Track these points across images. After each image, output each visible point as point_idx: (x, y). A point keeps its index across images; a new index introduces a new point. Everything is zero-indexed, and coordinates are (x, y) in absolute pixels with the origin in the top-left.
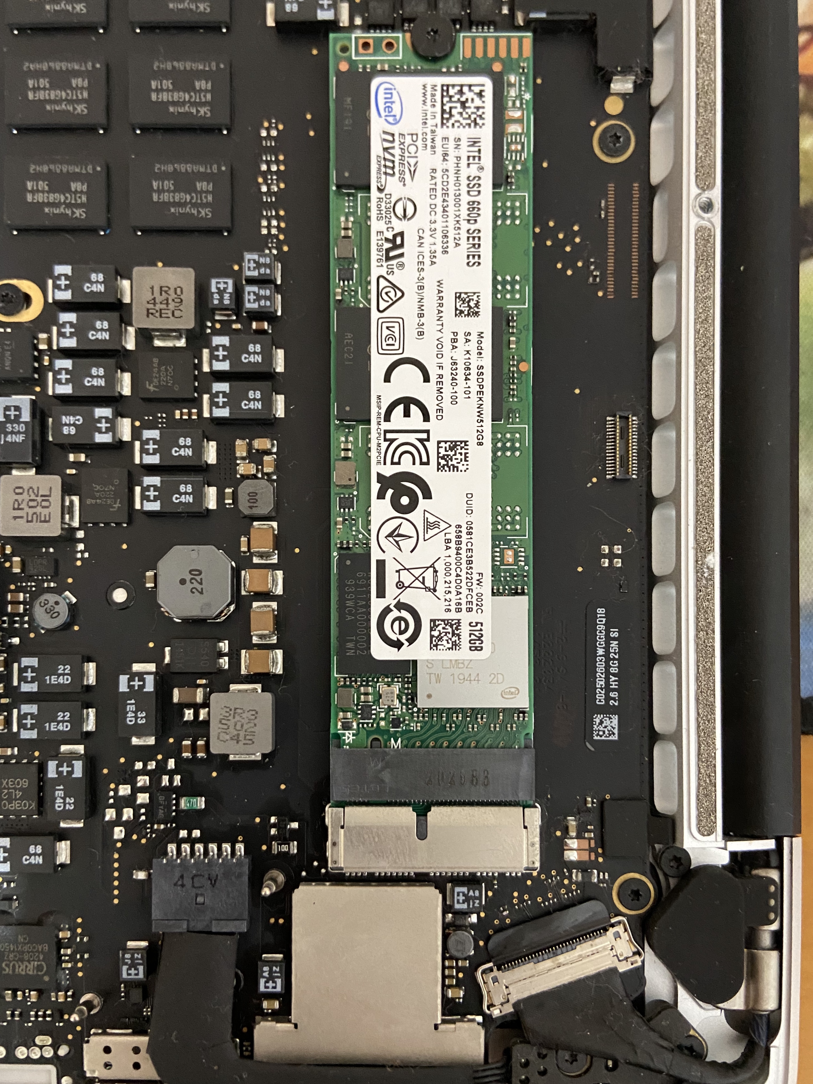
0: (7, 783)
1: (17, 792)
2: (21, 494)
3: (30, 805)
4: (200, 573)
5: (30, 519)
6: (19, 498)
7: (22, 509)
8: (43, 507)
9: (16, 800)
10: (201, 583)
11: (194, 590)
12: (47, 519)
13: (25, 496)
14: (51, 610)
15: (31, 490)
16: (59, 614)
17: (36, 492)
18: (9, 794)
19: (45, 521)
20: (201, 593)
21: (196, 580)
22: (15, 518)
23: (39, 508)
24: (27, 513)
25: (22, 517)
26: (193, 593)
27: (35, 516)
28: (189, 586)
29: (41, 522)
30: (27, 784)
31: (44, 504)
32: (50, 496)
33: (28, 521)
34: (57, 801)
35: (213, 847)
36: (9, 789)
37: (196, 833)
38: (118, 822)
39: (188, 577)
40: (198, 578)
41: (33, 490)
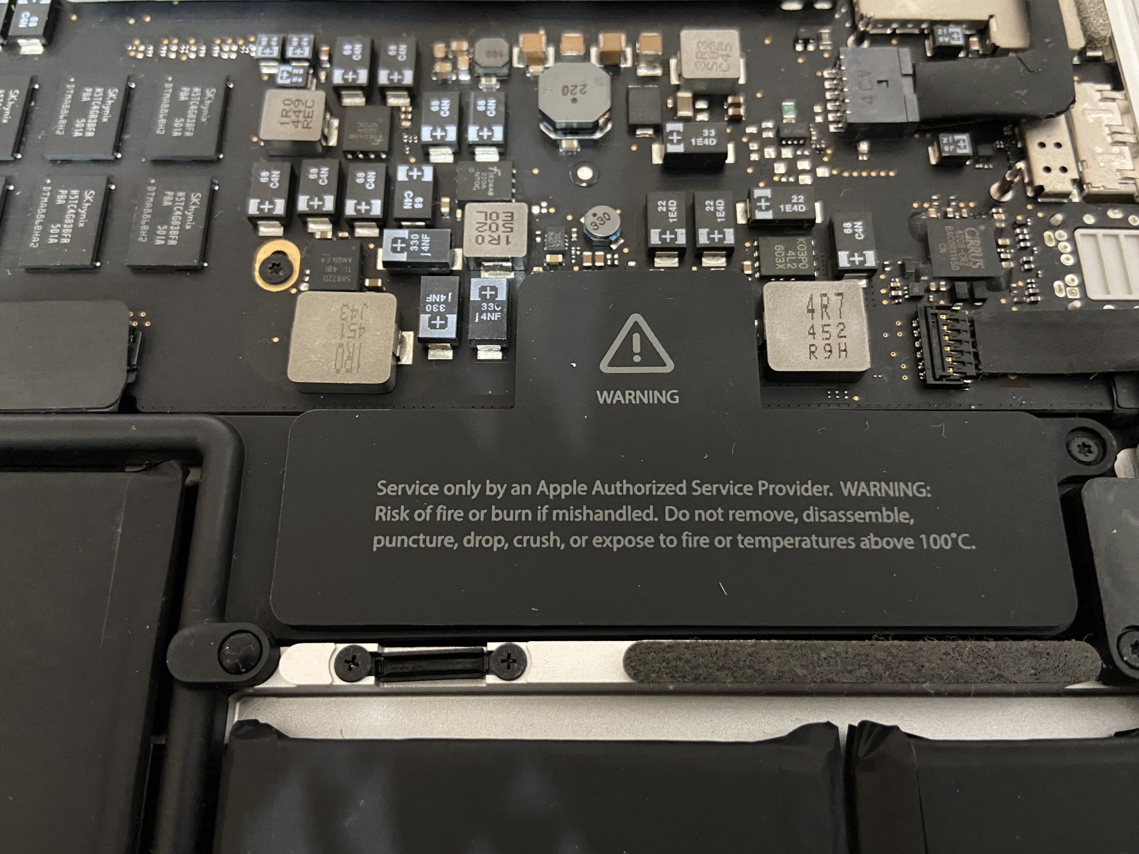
0: (781, 264)
1: (789, 254)
2: (483, 238)
3: (801, 243)
4: (565, 87)
5: (509, 230)
6: (487, 239)
7: (499, 237)
8: (498, 217)
9: (797, 256)
10: (576, 86)
11: (583, 91)
12: (510, 214)
13: (486, 234)
14: (602, 220)
15: (480, 229)
16: (605, 213)
17: (481, 225)
18: (791, 261)
19: (512, 216)
20: (585, 86)
21: (573, 90)
22: (508, 242)
23: (498, 222)
24: (503, 232)
25: (508, 237)
26: (585, 93)
27: (506, 225)
28: (578, 96)
29: (512, 220)
30: (780, 246)
31: (494, 216)
32: (486, 213)
33: (512, 231)
34: (796, 210)
35: (828, 95)
36: (786, 262)
37: (818, 109)
38: (812, 171)
39: (570, 96)
40: (571, 88)
41: (479, 227)
